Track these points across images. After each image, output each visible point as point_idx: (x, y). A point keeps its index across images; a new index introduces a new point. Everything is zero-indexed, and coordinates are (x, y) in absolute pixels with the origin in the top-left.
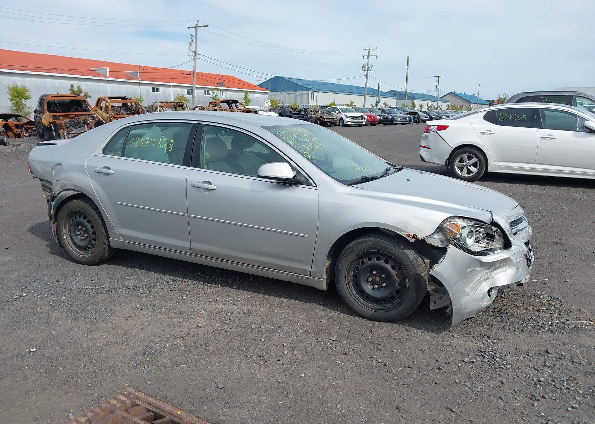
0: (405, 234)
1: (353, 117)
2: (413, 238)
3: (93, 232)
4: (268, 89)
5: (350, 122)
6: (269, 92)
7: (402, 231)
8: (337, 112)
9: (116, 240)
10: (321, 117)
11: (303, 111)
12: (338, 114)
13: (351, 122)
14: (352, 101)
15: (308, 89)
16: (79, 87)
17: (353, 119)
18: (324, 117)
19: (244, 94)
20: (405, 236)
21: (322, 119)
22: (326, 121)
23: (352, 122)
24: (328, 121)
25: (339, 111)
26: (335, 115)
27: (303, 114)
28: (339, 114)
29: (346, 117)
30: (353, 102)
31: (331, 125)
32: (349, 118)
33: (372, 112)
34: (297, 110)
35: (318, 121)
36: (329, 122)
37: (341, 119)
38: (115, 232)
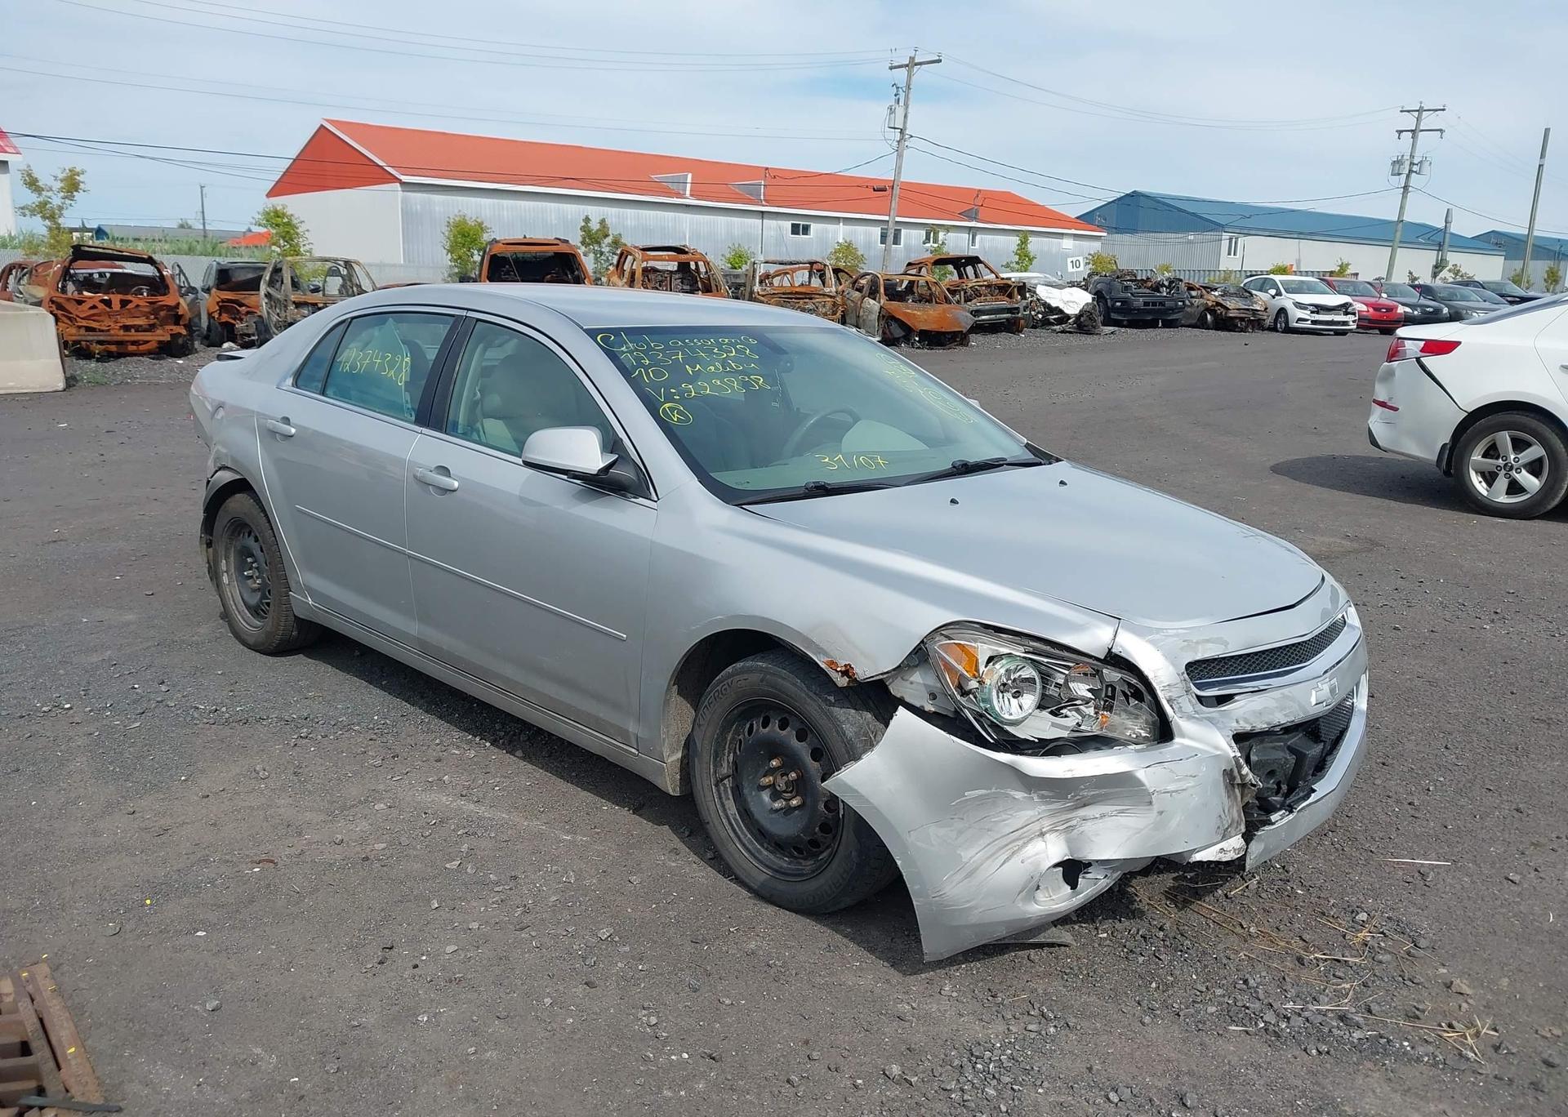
0: (826, 659)
1: (1316, 306)
2: (845, 673)
4: (1101, 227)
5: (1307, 320)
6: (1105, 234)
7: (820, 650)
8: (1273, 292)
9: (299, 598)
10: (1218, 304)
11: (1163, 285)
12: (1274, 297)
13: (1309, 322)
14: (1345, 262)
15: (1219, 227)
16: (603, 222)
17: (1318, 313)
18: (1228, 304)
19: (1015, 241)
20: (823, 666)
21: (1219, 310)
22: (1231, 315)
23: (1312, 321)
24: (1236, 318)
25: (1278, 289)
26: (1262, 298)
27: (1165, 294)
28: (1277, 297)
29: (1297, 306)
30: (1348, 265)
31: (1247, 327)
32: (1305, 309)
33: (1384, 295)
34: (1149, 284)
35: (1209, 317)
36: (1242, 319)
37: (1282, 311)
38: (299, 581)
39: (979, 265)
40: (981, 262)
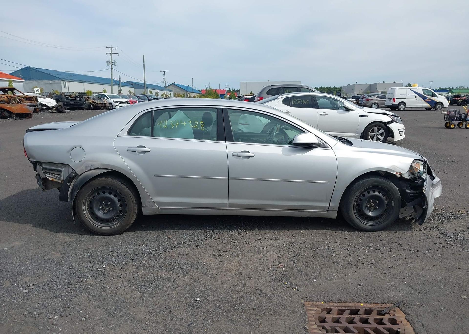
0: (395, 172)
1: (120, 102)
2: (400, 174)
3: (120, 204)
4: (23, 79)
5: (118, 106)
6: (24, 81)
7: (393, 171)
8: (106, 98)
9: (151, 208)
10: (94, 102)
11: (78, 97)
12: (106, 100)
13: (119, 106)
15: (61, 79)
17: (121, 104)
18: (97, 102)
19: (7, 83)
20: (395, 174)
21: (95, 104)
22: (99, 105)
23: (120, 106)
24: (100, 106)
25: (107, 97)
27: (79, 100)
28: (107, 100)
29: (115, 102)
30: (106, 90)
31: (103, 109)
32: (117, 103)
33: (132, 99)
34: (72, 97)
35: (92, 106)
36: (102, 106)
37: (110, 104)
38: (151, 201)
39: (14, 91)
40: (16, 90)
